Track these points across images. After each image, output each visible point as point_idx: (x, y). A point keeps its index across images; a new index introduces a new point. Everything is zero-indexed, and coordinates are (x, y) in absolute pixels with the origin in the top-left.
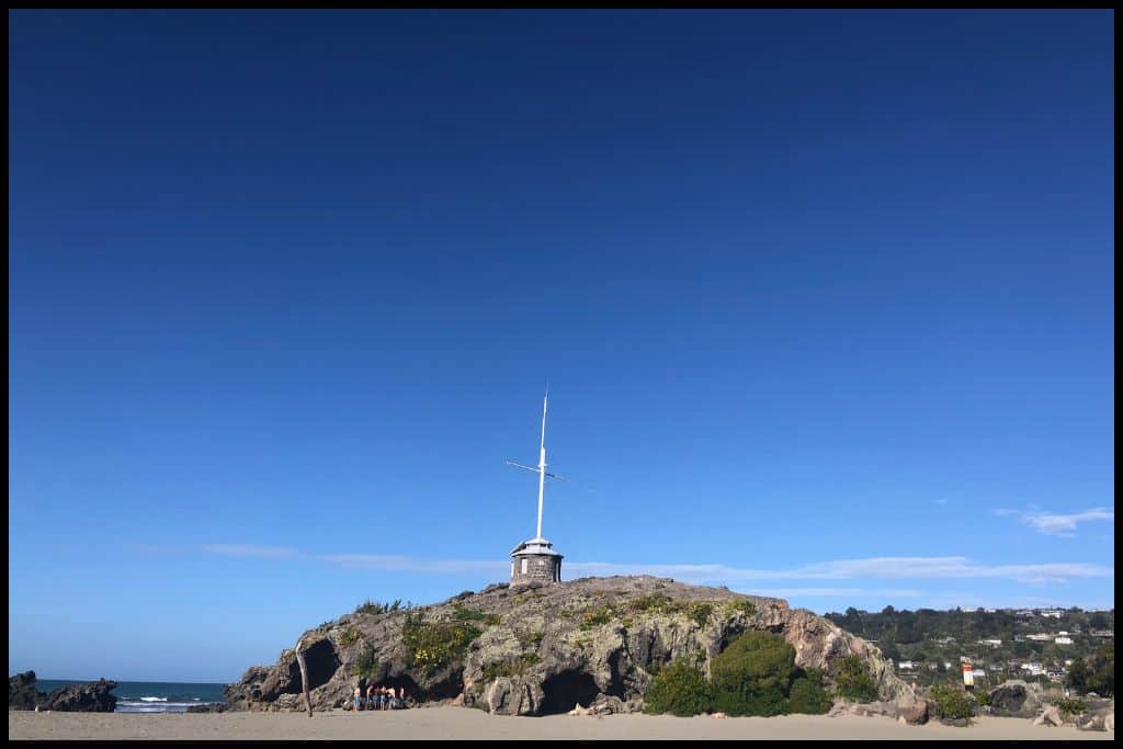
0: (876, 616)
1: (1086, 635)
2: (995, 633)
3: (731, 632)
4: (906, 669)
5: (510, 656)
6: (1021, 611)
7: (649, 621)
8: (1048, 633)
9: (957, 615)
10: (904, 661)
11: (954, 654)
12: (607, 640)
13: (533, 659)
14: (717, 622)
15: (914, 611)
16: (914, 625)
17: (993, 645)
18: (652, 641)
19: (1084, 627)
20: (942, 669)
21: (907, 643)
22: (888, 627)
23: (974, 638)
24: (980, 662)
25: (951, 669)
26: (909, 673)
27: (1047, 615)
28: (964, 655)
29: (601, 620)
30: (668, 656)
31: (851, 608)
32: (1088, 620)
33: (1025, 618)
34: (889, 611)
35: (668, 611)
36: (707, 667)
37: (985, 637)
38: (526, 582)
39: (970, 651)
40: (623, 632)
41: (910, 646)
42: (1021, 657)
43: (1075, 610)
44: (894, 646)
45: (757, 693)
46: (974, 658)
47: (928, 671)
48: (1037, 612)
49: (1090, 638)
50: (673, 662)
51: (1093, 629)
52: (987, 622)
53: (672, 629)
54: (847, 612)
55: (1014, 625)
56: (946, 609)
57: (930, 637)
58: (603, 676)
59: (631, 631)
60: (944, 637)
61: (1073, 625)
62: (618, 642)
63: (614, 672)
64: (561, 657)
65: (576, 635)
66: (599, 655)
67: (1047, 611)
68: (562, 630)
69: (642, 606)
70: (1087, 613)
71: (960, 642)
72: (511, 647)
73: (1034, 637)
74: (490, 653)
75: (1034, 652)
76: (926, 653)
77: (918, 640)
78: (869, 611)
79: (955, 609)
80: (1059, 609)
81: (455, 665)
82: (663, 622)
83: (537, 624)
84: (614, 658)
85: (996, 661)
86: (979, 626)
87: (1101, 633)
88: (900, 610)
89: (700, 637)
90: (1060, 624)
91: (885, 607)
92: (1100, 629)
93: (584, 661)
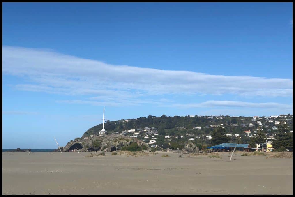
0: (159, 118)
1: (229, 125)
2: (199, 125)
3: (131, 142)
4: (167, 138)
5: (106, 146)
6: (210, 116)
7: (122, 141)
8: (217, 125)
9: (188, 118)
10: (167, 135)
11: (184, 132)
12: (117, 143)
13: (109, 146)
14: (129, 141)
15: (173, 116)
16: (172, 122)
17: (198, 129)
18: (122, 144)
19: (229, 123)
20: (180, 138)
21: (169, 128)
22: (163, 123)
23: (192, 127)
24: (193, 135)
25: (182, 138)
26: (168, 139)
27: (218, 118)
28: (188, 133)
29: (116, 141)
30: (124, 145)
31: (150, 116)
32: (231, 120)
33: (211, 119)
34: (164, 116)
35: (124, 140)
36: (128, 146)
37: (196, 126)
38: (102, 135)
39: (190, 132)
40: (119, 143)
41: (170, 130)
42: (207, 133)
43: (228, 116)
44: (164, 130)
45: (134, 149)
46: (191, 134)
47: (175, 139)
48: (215, 117)
49: (230, 126)
50: (124, 146)
51: (232, 123)
52: (197, 121)
53: (124, 142)
54: (148, 117)
55: (207, 122)
56: (184, 116)
57: (177, 127)
58: (117, 148)
59: (120, 143)
60: (182, 127)
61: (225, 122)
62: (118, 144)
63: (118, 147)
64: (112, 146)
65: (113, 143)
66: (116, 146)
67: (218, 116)
68: (111, 143)
69: (120, 139)
70: (231, 117)
71: (187, 128)
72: (106, 144)
73: (212, 126)
74: (103, 145)
75: (211, 131)
76: (175, 132)
77: (172, 128)
78: (157, 116)
79: (188, 116)
80: (222, 116)
81: (99, 147)
82: (123, 142)
83: (108, 142)
84: (118, 146)
85: (198, 135)
86: (194, 123)
87: (234, 125)
88: (168, 116)
89: (128, 143)
90: (221, 121)
91: (162, 115)
92: (234, 123)
93: (115, 146)
